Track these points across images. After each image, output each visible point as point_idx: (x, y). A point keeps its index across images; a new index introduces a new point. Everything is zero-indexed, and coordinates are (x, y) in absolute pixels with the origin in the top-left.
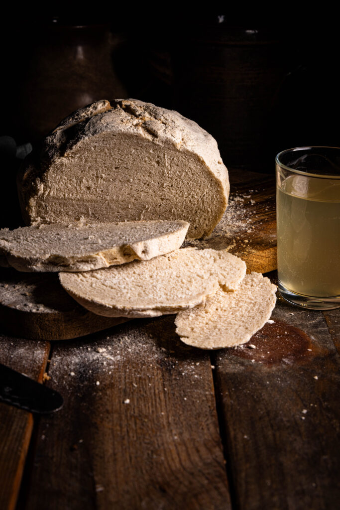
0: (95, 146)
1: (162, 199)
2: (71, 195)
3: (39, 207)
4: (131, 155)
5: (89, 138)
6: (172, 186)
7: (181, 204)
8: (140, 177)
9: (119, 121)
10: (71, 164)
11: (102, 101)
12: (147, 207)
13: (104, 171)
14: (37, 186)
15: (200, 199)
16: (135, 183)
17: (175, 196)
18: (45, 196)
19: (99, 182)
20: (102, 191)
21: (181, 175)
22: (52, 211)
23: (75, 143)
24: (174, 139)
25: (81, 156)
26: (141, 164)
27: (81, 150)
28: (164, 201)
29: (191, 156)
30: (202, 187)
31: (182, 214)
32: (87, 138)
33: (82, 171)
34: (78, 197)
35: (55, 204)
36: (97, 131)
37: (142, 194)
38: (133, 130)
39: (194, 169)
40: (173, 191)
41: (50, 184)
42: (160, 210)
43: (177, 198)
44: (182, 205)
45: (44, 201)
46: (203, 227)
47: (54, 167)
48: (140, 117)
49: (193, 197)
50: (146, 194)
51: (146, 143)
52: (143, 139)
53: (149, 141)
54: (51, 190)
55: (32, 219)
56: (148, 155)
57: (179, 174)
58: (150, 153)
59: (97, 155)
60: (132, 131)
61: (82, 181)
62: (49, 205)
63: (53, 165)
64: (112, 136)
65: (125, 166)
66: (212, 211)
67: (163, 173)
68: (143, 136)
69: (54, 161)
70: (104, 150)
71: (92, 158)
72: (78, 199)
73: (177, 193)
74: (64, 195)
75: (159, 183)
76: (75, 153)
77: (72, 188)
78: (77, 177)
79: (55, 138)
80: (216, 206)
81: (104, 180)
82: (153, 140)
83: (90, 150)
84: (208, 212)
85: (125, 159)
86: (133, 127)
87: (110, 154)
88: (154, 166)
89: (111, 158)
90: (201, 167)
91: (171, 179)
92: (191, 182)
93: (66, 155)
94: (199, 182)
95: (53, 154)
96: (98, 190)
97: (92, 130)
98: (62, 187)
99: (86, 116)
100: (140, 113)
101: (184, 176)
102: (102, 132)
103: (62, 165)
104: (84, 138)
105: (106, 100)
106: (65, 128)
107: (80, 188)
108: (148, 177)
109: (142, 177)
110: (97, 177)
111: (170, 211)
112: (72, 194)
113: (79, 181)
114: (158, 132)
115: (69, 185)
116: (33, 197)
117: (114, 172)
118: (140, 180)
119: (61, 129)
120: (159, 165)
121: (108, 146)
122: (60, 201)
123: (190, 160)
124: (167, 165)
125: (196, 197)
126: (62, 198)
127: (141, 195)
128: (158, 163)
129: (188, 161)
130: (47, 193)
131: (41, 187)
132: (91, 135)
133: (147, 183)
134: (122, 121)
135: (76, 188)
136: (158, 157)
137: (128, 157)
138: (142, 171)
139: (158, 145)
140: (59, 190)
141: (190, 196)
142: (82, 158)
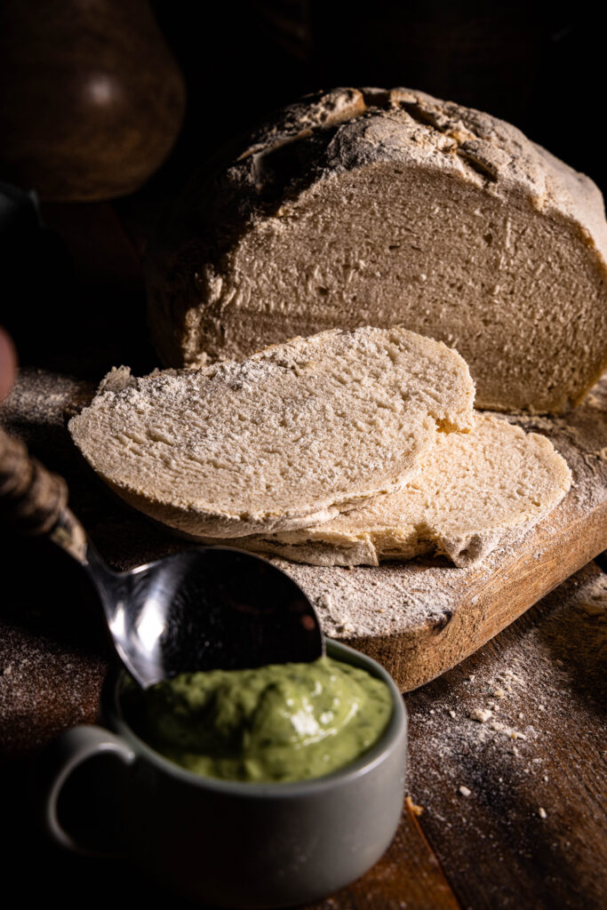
0: (352, 195)
1: (486, 322)
2: (282, 306)
3: (206, 330)
4: (430, 218)
5: (338, 176)
6: (512, 293)
7: (527, 333)
8: (445, 269)
9: (408, 141)
10: (290, 234)
11: (344, 90)
12: (450, 337)
13: (365, 254)
14: (209, 281)
15: (570, 325)
16: (430, 284)
17: (515, 315)
18: (224, 305)
19: (350, 279)
20: (354, 299)
21: (536, 269)
22: (234, 339)
23: (306, 185)
24: (532, 187)
25: (315, 215)
26: (450, 240)
27: (317, 203)
28: (491, 326)
29: (564, 226)
30: (577, 297)
31: (525, 357)
32: (333, 175)
33: (313, 252)
34: (299, 310)
35: (244, 324)
36: (359, 160)
37: (444, 310)
38: (443, 161)
39: (567, 255)
40: (513, 305)
41: (237, 279)
42: (478, 345)
43: (518, 322)
44: (529, 337)
45: (218, 317)
46: (567, 388)
47: (252, 239)
48: (449, 131)
49: (554, 319)
50: (451, 309)
51: (468, 194)
52: (462, 184)
53: (476, 189)
54: (237, 293)
55: (187, 356)
56: (469, 220)
57: (533, 267)
58: (475, 216)
59: (352, 215)
60: (440, 164)
61: (312, 275)
62: (230, 325)
63: (249, 236)
64: (392, 173)
65: (415, 243)
66: (591, 353)
67: (497, 262)
68: (465, 176)
69: (252, 227)
70: (370, 204)
71: (341, 222)
72: (298, 314)
73: (520, 310)
74: (268, 306)
75: (483, 285)
76: (302, 210)
77: (287, 290)
78: (300, 266)
79: (249, 171)
80: (602, 342)
81: (361, 274)
82: (486, 186)
83: (337, 204)
84: (583, 353)
85: (416, 228)
86: (440, 153)
87: (383, 214)
88: (478, 246)
89: (385, 225)
90: (582, 251)
91: (513, 276)
92: (556, 285)
93: (281, 212)
94: (574, 285)
95: (248, 211)
96: (345, 296)
97: (344, 157)
98: (265, 286)
99: (314, 124)
100: (444, 122)
101: (543, 271)
102: (370, 162)
103: (270, 235)
104: (327, 174)
105: (352, 89)
106: (269, 150)
107: (306, 290)
108: (460, 270)
109: (449, 269)
110: (347, 267)
111: (501, 349)
112: (286, 304)
113: (304, 275)
114: (499, 168)
115: (281, 282)
116: (196, 306)
117: (387, 256)
118: (443, 277)
119: (260, 150)
120: (489, 246)
121: (381, 195)
122: (256, 319)
123: (560, 237)
124: (508, 245)
125: (562, 319)
126: (262, 310)
127: (440, 311)
128: (488, 239)
129: (556, 238)
130: (230, 298)
131: (217, 285)
132: (343, 168)
133: (458, 285)
134: (413, 139)
135: (295, 289)
136: (491, 225)
137: (423, 224)
138: (450, 257)
139: (496, 199)
140: (258, 293)
141: (549, 318)
142: (318, 222)
